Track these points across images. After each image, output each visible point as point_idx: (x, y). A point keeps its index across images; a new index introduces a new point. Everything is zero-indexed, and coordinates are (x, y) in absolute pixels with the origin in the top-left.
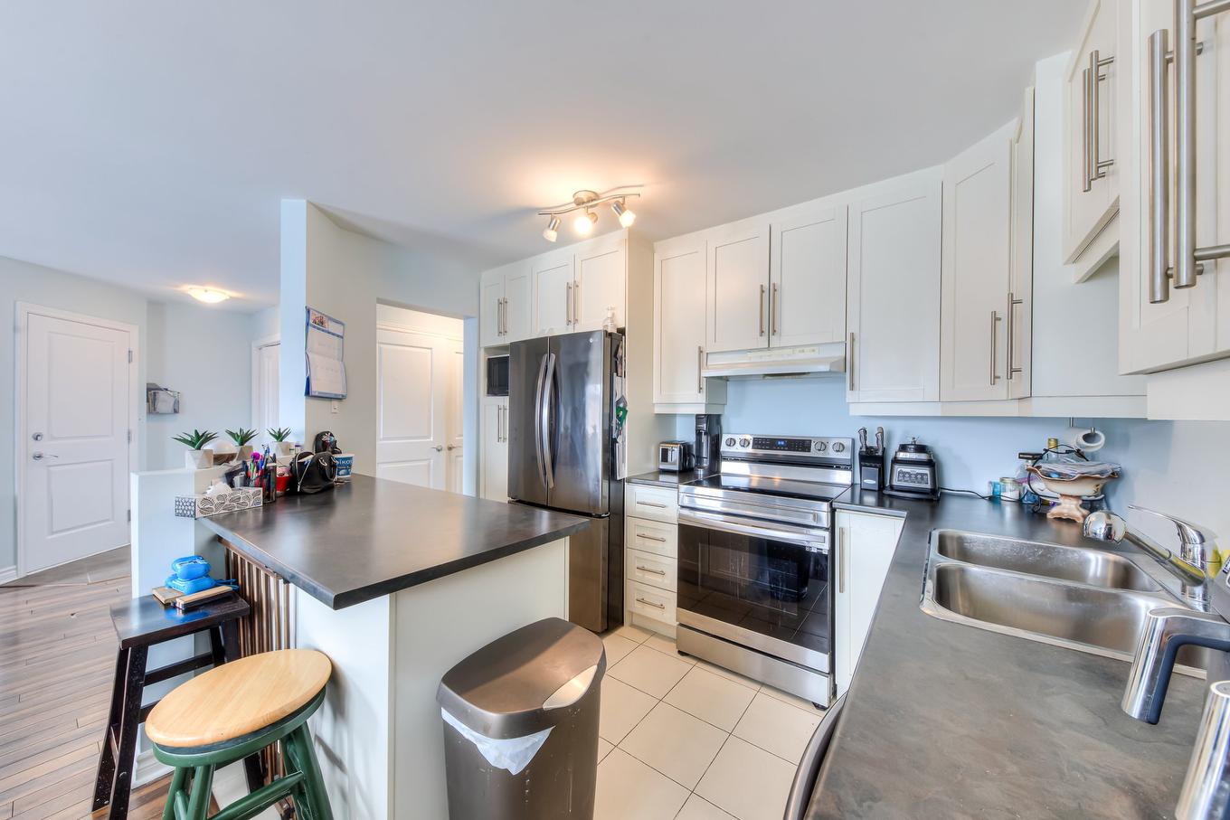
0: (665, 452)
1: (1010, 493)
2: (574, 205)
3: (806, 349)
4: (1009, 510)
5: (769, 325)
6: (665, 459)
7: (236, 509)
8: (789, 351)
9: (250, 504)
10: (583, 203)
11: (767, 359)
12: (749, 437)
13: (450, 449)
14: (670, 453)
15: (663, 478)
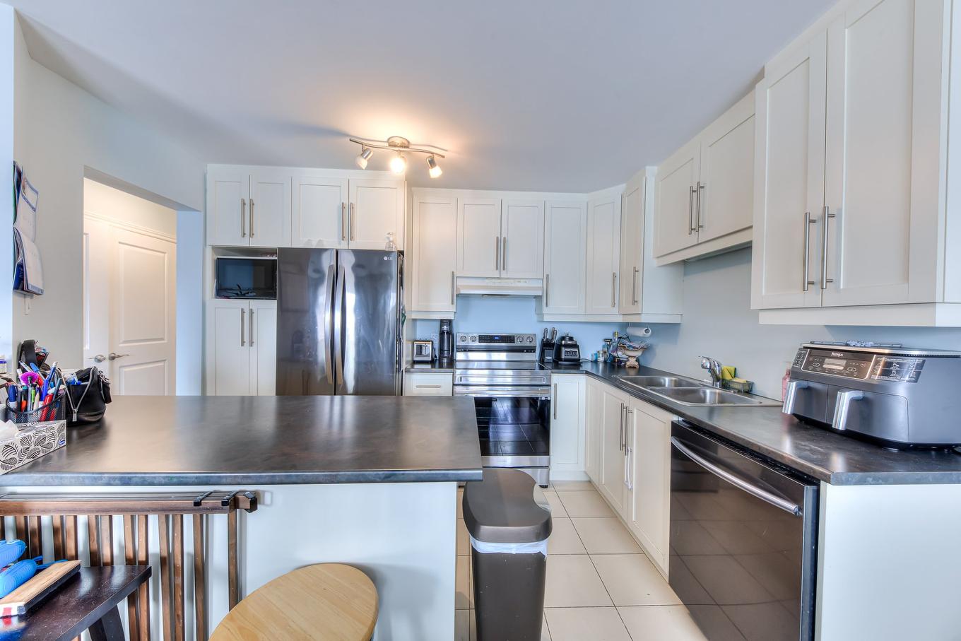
0: (420, 348)
1: (601, 359)
2: (387, 145)
3: (522, 280)
4: (601, 366)
5: (501, 263)
6: (420, 353)
7: (41, 454)
8: (512, 281)
9: (55, 445)
10: (396, 146)
11: (496, 285)
12: (475, 335)
13: (112, 358)
14: (423, 348)
15: (417, 366)
